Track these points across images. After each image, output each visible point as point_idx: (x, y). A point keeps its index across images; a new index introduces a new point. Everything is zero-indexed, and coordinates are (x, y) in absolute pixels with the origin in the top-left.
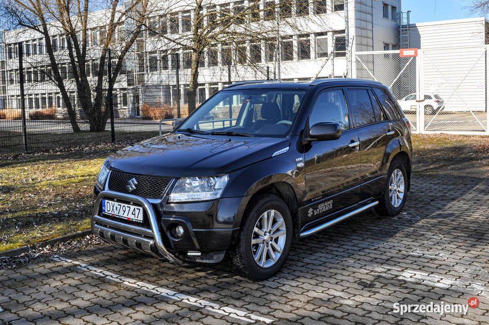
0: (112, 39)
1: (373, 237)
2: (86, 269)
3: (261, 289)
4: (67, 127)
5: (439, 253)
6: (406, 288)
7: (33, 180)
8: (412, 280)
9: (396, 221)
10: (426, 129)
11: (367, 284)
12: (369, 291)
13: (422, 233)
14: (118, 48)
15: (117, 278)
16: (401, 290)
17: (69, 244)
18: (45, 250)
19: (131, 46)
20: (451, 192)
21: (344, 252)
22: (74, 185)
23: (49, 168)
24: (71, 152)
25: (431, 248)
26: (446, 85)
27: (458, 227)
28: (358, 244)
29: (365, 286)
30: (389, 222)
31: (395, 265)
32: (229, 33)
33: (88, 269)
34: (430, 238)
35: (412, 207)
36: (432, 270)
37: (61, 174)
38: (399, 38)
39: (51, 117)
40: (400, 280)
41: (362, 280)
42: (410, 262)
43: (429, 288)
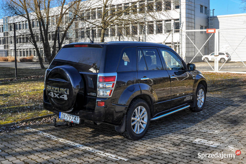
0: (61, 21)
1: (183, 122)
2: (42, 134)
3: (125, 145)
4: (38, 66)
5: (215, 131)
6: (196, 147)
7: (19, 91)
8: (199, 143)
9: (196, 115)
10: (219, 70)
11: (176, 144)
12: (177, 148)
13: (208, 121)
14: (64, 26)
15: (56, 138)
16: (193, 148)
17: (35, 122)
18: (23, 124)
19: (71, 25)
20: (227, 102)
21: (168, 129)
22: (39, 94)
23: (28, 86)
24: (39, 78)
25: (211, 129)
26: (230, 48)
27: (227, 119)
28: (175, 126)
29: (176, 146)
30: (193, 116)
31: (192, 136)
32: (120, 19)
33: (43, 134)
34: (212, 124)
35: (206, 109)
36: (210, 139)
37: (33, 89)
38: (209, 23)
39: (30, 61)
40: (193, 143)
41: (175, 143)
42: (200, 135)
43: (207, 147)
